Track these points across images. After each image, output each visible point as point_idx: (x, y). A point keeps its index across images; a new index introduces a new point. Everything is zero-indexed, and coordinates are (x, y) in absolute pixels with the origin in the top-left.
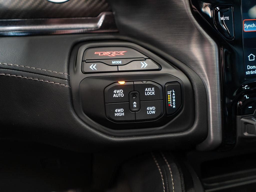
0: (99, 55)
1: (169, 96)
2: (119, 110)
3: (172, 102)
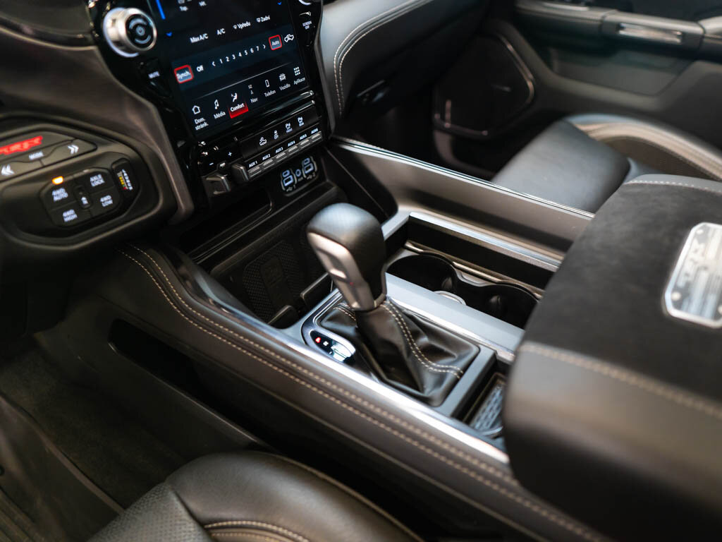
1: (121, 178)
2: (68, 213)
3: (127, 184)
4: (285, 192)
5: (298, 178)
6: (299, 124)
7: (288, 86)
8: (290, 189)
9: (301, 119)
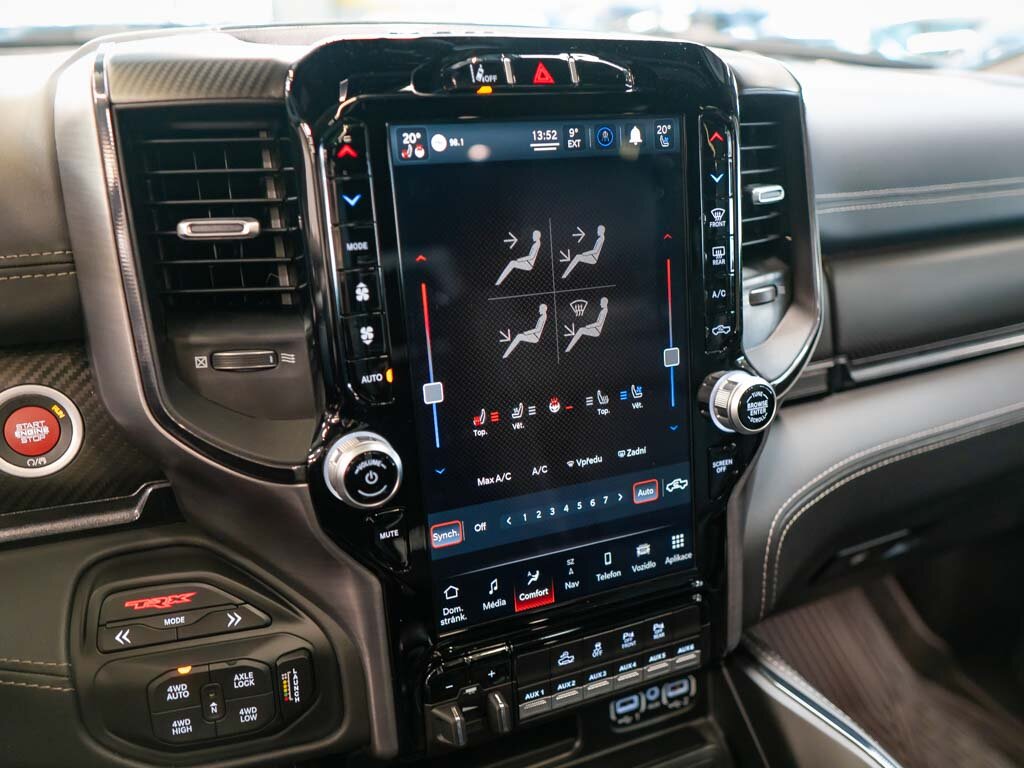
0: (136, 608)
1: (285, 682)
2: (181, 723)
3: (293, 692)
4: (615, 724)
5: (648, 702)
6: (653, 633)
7: (651, 565)
8: (627, 720)
9: (662, 626)
